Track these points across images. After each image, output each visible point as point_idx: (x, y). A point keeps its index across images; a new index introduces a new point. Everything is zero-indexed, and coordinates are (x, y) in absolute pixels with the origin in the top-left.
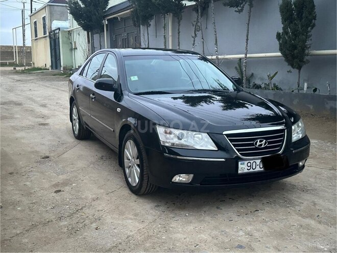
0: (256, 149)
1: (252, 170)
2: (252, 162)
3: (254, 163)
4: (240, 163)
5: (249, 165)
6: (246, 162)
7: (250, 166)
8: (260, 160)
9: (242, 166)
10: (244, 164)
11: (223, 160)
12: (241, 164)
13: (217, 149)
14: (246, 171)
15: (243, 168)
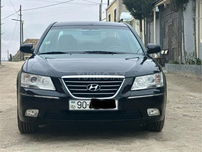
0: (88, 91)
1: (82, 109)
2: (82, 101)
3: (84, 103)
4: (70, 101)
5: (79, 103)
6: (76, 101)
7: (81, 105)
8: (90, 101)
9: (73, 104)
10: (74, 102)
11: (58, 98)
12: (72, 102)
13: (55, 90)
14: (76, 109)
15: (74, 105)
